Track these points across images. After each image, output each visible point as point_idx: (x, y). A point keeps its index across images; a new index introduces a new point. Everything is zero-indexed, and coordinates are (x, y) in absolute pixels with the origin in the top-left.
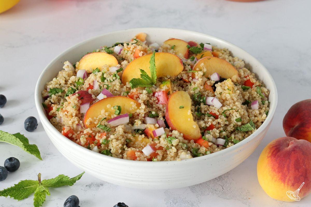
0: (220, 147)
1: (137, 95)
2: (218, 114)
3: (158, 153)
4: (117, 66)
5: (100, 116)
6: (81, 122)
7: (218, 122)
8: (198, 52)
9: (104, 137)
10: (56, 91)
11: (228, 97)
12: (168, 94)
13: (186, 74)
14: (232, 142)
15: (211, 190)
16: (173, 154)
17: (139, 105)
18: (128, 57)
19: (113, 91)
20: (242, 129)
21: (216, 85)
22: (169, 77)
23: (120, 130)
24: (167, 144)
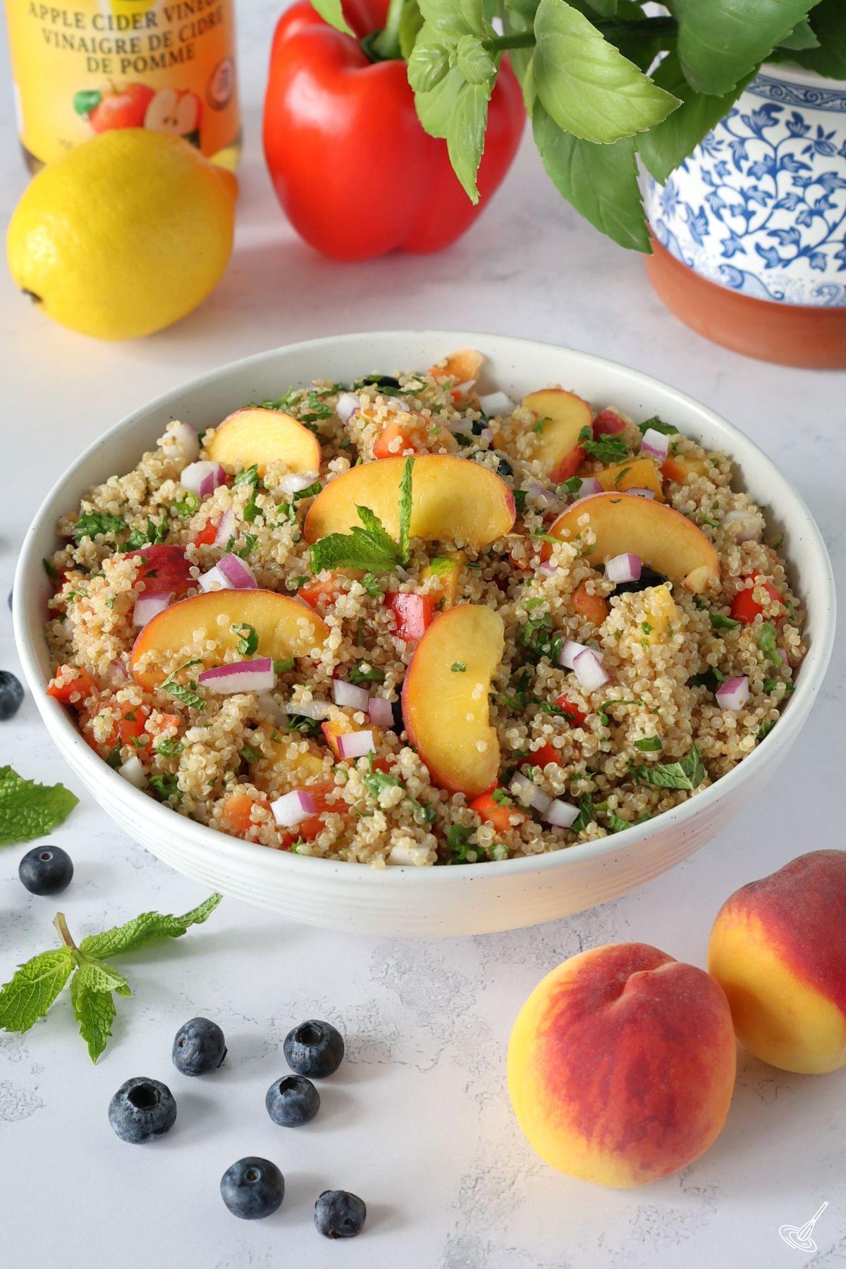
0: (556, 832)
1: (330, 594)
2: (584, 708)
3: (324, 822)
4: (307, 475)
5: (186, 650)
6: (125, 656)
7: (574, 740)
8: (615, 458)
9: (172, 730)
10: (100, 525)
11: (638, 654)
12: (434, 607)
13: (523, 543)
14: (603, 823)
15: (540, 945)
16: (370, 838)
17: (323, 632)
18: (362, 444)
19: (266, 561)
20: (656, 775)
21: (613, 600)
22: (459, 547)
23: (232, 712)
24: (363, 797)
